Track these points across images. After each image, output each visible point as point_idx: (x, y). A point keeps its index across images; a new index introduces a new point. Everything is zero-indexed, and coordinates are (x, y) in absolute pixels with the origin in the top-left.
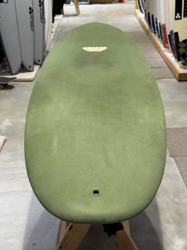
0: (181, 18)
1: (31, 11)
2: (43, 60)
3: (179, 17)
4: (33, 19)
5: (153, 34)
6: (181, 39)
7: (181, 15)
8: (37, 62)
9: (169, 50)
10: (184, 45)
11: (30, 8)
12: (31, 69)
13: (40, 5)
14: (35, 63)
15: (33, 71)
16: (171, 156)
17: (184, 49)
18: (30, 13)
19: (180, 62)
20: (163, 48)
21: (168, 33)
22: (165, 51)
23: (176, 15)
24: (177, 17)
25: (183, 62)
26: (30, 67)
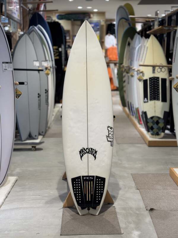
0: (148, 102)
1: (39, 96)
2: (46, 132)
3: (147, 101)
4: (40, 101)
5: (132, 117)
6: (149, 116)
7: (147, 99)
8: (41, 133)
9: (143, 126)
10: (151, 120)
11: (39, 94)
12: (36, 138)
13: (46, 93)
14: (40, 134)
15: (37, 139)
16: (137, 189)
17: (152, 123)
18: (39, 97)
19: (150, 133)
20: (138, 125)
21: (141, 114)
22: (140, 127)
23: (144, 99)
24: (145, 101)
25: (152, 133)
26: (36, 136)
